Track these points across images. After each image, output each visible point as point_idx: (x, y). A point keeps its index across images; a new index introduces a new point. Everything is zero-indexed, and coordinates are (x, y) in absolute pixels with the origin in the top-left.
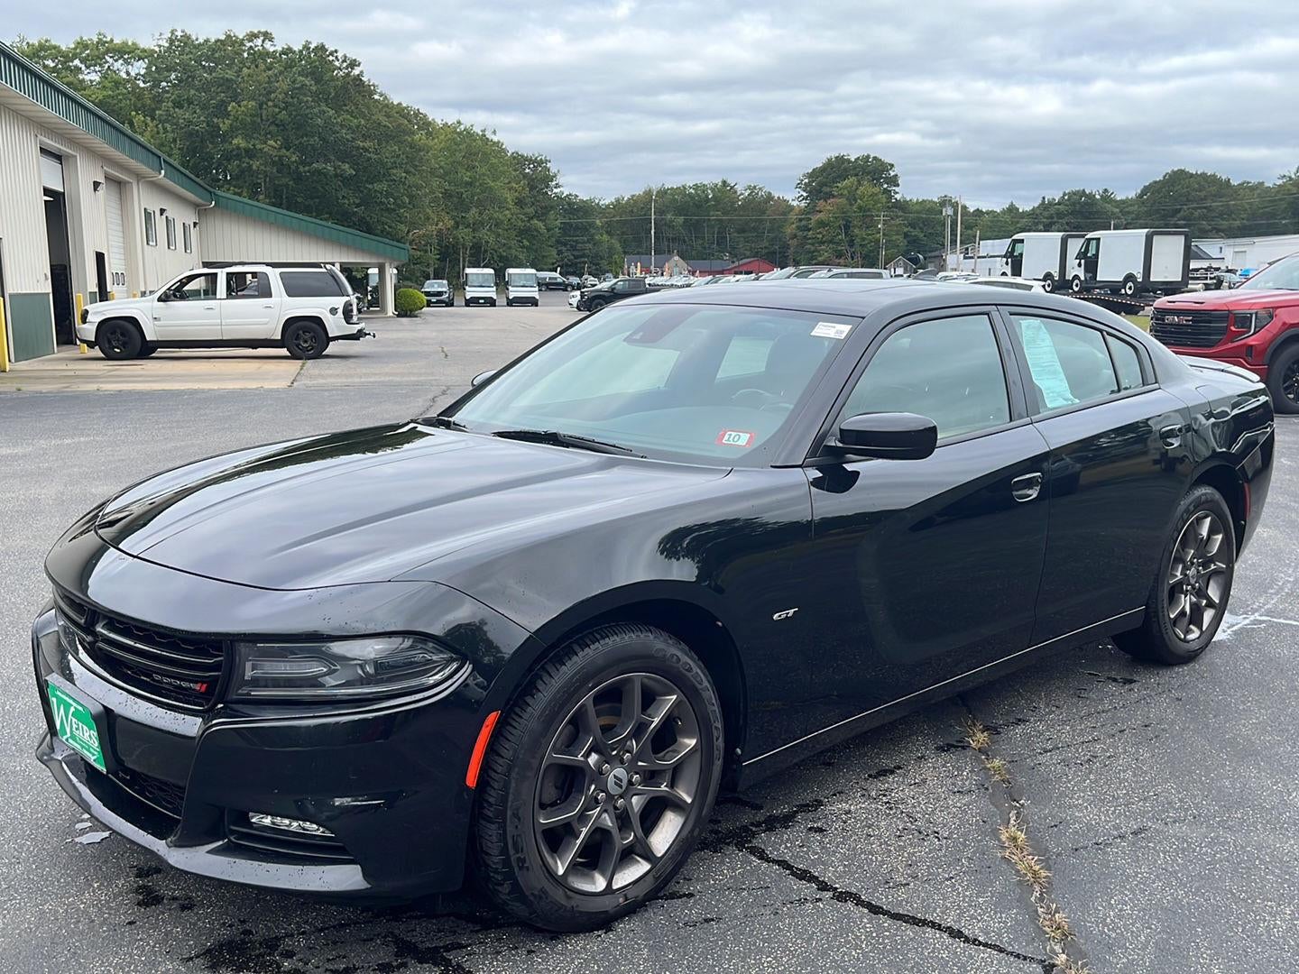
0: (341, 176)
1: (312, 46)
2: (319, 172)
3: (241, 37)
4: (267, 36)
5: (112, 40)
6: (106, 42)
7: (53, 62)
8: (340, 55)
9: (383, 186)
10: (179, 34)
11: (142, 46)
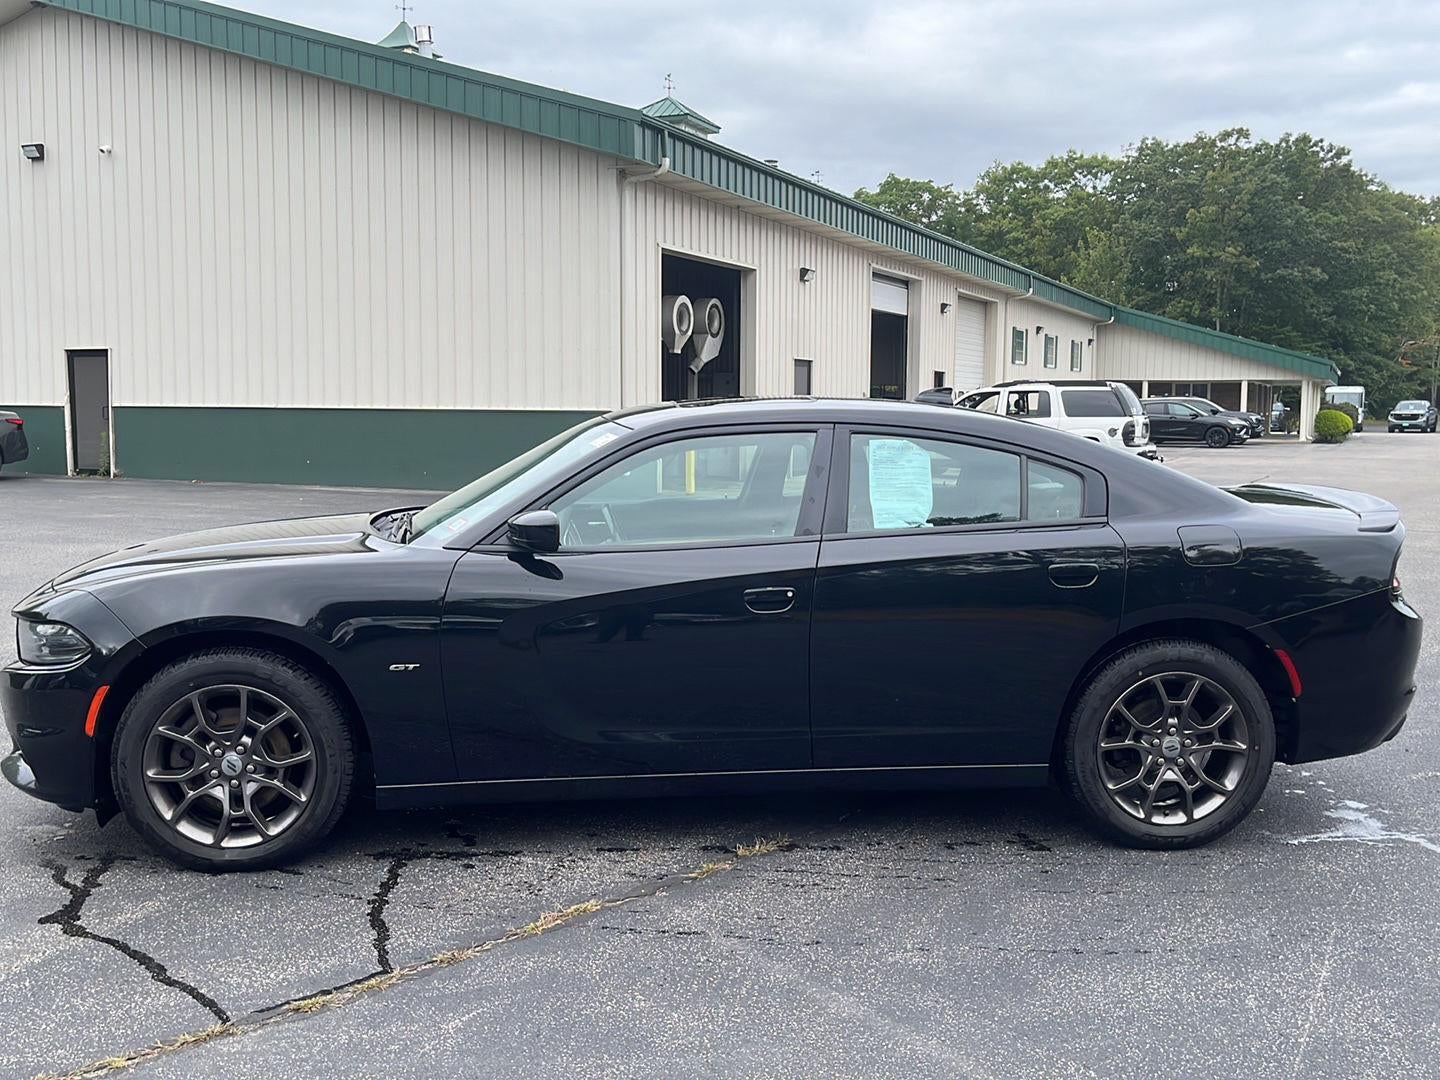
0: (1311, 281)
1: (1292, 139)
2: (1282, 279)
3: (1213, 138)
4: (1242, 133)
5: (1082, 156)
6: (1076, 159)
7: (1025, 183)
8: (1325, 144)
9: (1364, 291)
10: (1149, 142)
11: (1111, 158)
